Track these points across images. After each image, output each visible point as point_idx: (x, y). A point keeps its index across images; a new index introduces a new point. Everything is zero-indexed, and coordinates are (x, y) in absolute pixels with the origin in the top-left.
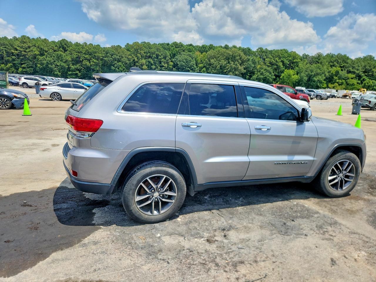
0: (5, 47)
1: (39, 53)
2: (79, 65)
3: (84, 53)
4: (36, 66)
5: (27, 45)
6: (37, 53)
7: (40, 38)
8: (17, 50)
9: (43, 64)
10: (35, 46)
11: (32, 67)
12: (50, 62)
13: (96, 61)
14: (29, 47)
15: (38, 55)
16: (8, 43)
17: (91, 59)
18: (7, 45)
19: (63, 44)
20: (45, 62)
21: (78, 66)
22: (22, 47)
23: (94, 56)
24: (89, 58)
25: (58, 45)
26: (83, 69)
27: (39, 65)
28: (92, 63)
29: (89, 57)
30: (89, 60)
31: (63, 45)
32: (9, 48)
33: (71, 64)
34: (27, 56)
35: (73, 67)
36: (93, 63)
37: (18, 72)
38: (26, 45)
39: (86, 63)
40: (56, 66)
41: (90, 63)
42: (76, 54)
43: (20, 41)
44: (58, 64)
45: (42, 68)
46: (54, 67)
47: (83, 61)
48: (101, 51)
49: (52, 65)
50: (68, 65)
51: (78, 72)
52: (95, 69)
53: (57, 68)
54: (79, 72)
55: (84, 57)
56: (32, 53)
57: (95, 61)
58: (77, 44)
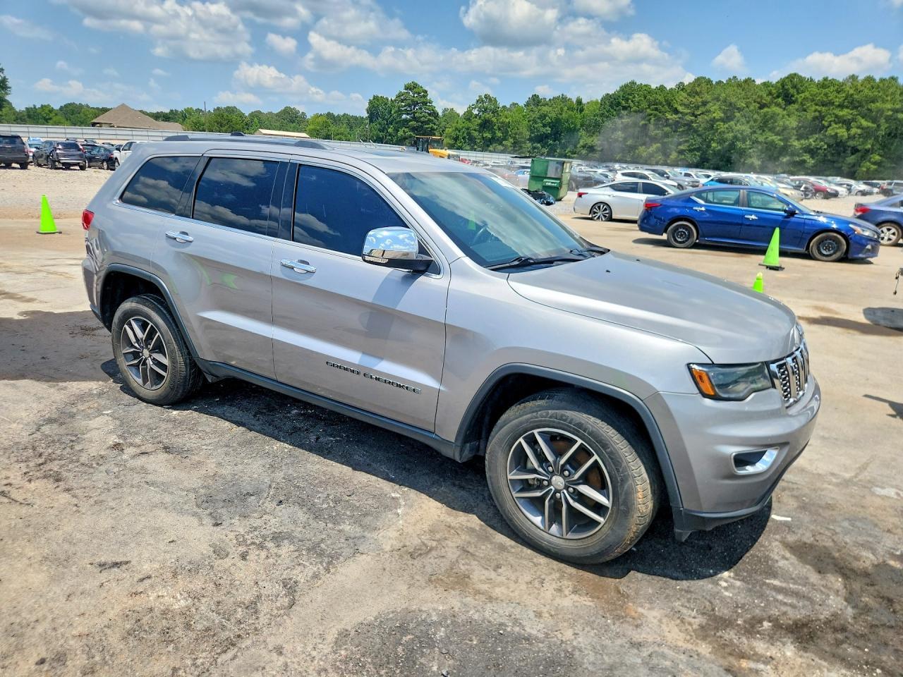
0: (656, 109)
1: (722, 115)
2: (817, 139)
3: (837, 103)
4: (709, 146)
5: (701, 100)
6: (718, 115)
7: (735, 77)
8: (676, 111)
9: (724, 141)
10: (717, 99)
11: (698, 149)
12: (741, 134)
13: (870, 124)
14: (704, 104)
15: (718, 120)
16: (663, 100)
17: (854, 120)
18: (661, 103)
19: (789, 86)
20: (730, 135)
21: (811, 140)
22: (687, 106)
23: (868, 110)
24: (850, 117)
25: (774, 91)
26: (825, 149)
27: (714, 145)
28: (853, 131)
29: (851, 114)
30: (847, 123)
31: (787, 90)
32: (663, 109)
33: (794, 137)
34: (694, 125)
35: (796, 144)
36: (859, 131)
37: (669, 161)
38: (698, 99)
39: (838, 131)
40: (753, 143)
41: (848, 129)
42: (814, 108)
43: (688, 91)
44: (761, 139)
45: (719, 150)
46: (748, 147)
47: (830, 125)
48: (893, 94)
49: (744, 143)
50: (786, 140)
51: (807, 157)
52: (859, 148)
53: (757, 148)
54: (812, 157)
55: (836, 116)
56: (706, 117)
57: (864, 123)
58: (826, 84)
